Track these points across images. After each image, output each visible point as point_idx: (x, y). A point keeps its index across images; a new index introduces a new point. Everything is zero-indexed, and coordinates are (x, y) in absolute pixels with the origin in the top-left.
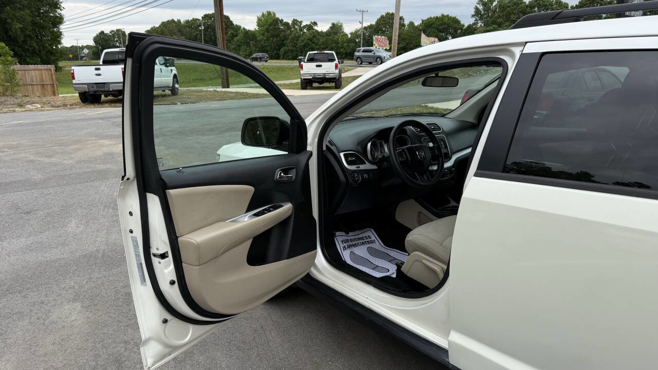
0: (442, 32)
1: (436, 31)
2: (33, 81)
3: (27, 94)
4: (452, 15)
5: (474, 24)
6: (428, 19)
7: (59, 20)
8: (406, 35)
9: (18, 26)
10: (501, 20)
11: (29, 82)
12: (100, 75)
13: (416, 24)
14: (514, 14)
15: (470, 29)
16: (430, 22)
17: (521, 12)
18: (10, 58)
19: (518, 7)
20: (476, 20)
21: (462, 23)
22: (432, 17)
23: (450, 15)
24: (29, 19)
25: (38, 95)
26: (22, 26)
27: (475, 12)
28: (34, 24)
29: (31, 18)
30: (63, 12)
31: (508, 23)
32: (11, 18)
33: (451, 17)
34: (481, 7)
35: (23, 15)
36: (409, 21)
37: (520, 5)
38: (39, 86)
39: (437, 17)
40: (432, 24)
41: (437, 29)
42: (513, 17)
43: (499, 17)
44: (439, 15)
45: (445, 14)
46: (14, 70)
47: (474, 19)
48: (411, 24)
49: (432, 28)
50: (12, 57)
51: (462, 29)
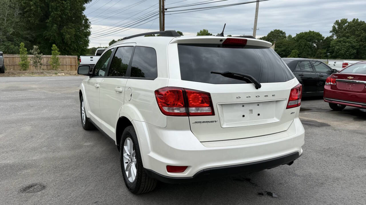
0: (309, 41)
1: (305, 41)
2: (67, 63)
3: (63, 70)
4: (316, 31)
5: (331, 37)
6: (300, 33)
7: (89, 34)
8: (286, 43)
9: (68, 37)
10: (349, 34)
11: (65, 63)
12: (92, 60)
13: (293, 37)
14: (358, 31)
15: (328, 40)
16: (302, 35)
17: (362, 29)
18: (57, 52)
19: (361, 27)
20: (333, 34)
21: (323, 36)
22: (303, 32)
23: (315, 31)
24: (74, 33)
25: (68, 70)
26: (70, 36)
27: (333, 29)
28: (76, 35)
29: (75, 33)
30: (91, 30)
31: (354, 36)
32: (65, 33)
33: (315, 33)
34: (336, 26)
35: (71, 31)
36: (288, 35)
37: (362, 25)
38: (69, 66)
39: (306, 32)
40: (303, 36)
41: (306, 39)
42: (357, 33)
43: (348, 33)
44: (308, 31)
45: (312, 31)
46: (58, 57)
47: (332, 34)
48: (290, 36)
49: (303, 39)
50: (58, 51)
51: (322, 40)
